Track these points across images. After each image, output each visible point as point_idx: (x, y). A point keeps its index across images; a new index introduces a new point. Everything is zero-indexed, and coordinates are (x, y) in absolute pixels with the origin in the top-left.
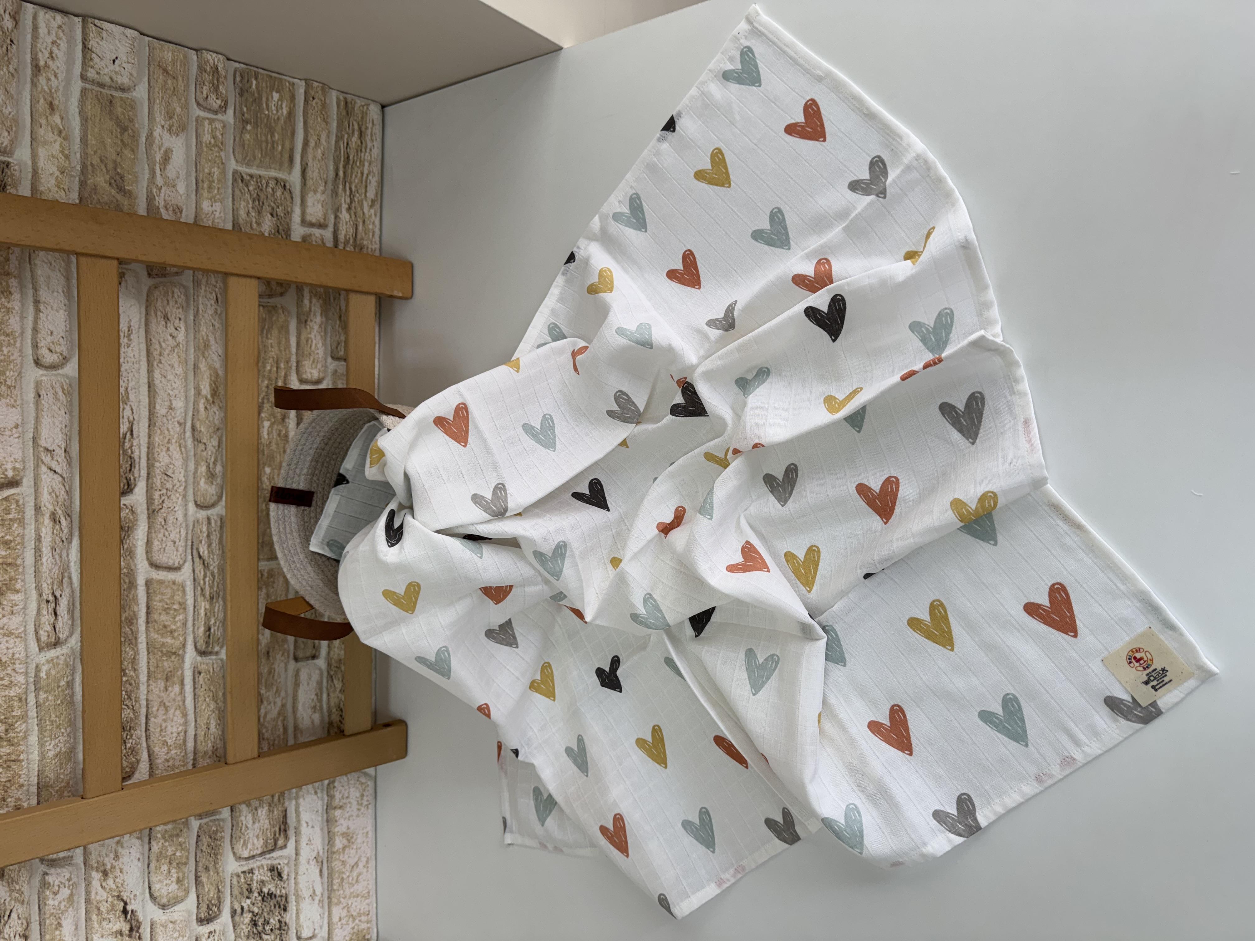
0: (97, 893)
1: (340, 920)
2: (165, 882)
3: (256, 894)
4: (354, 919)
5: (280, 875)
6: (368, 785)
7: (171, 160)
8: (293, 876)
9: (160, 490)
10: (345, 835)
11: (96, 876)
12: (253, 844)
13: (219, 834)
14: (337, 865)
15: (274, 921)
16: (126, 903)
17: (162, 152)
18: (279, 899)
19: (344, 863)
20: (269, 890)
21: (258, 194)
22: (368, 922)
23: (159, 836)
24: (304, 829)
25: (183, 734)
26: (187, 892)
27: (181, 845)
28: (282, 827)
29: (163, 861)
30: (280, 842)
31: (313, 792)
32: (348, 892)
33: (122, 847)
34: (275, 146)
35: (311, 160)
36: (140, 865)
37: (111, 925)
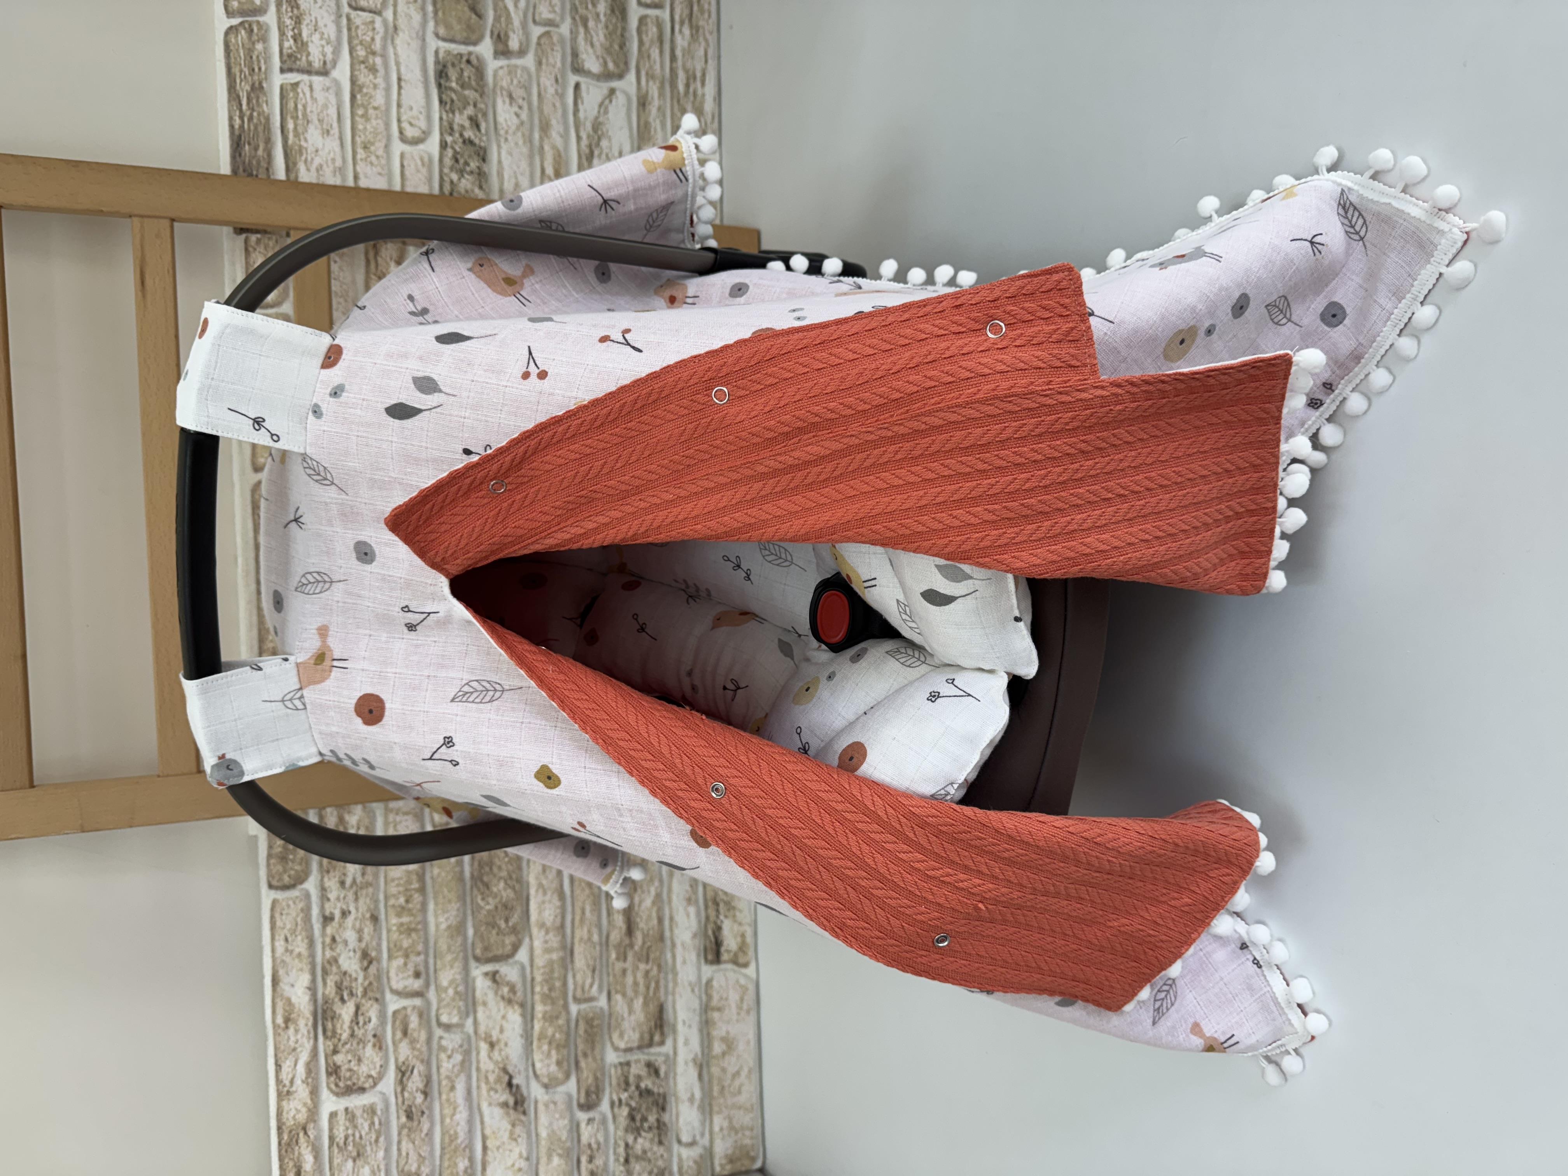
0: (485, 1063)
1: (721, 1129)
2: (546, 1062)
3: (633, 1088)
4: (737, 1133)
5: (657, 1072)
6: (747, 989)
8: (672, 1075)
10: (724, 1040)
11: (484, 1047)
12: (629, 1037)
13: (596, 1023)
14: (715, 1070)
15: (652, 1119)
16: (511, 1077)
18: (656, 1097)
19: (724, 1070)
20: (646, 1086)
22: (752, 1138)
23: (540, 1015)
24: (680, 1027)
25: (559, 917)
26: (567, 1076)
27: (559, 1027)
28: (658, 1023)
29: (543, 1041)
30: (657, 1038)
31: (689, 989)
32: (729, 1102)
33: (507, 1021)
36: (523, 1041)
37: (497, 1096)
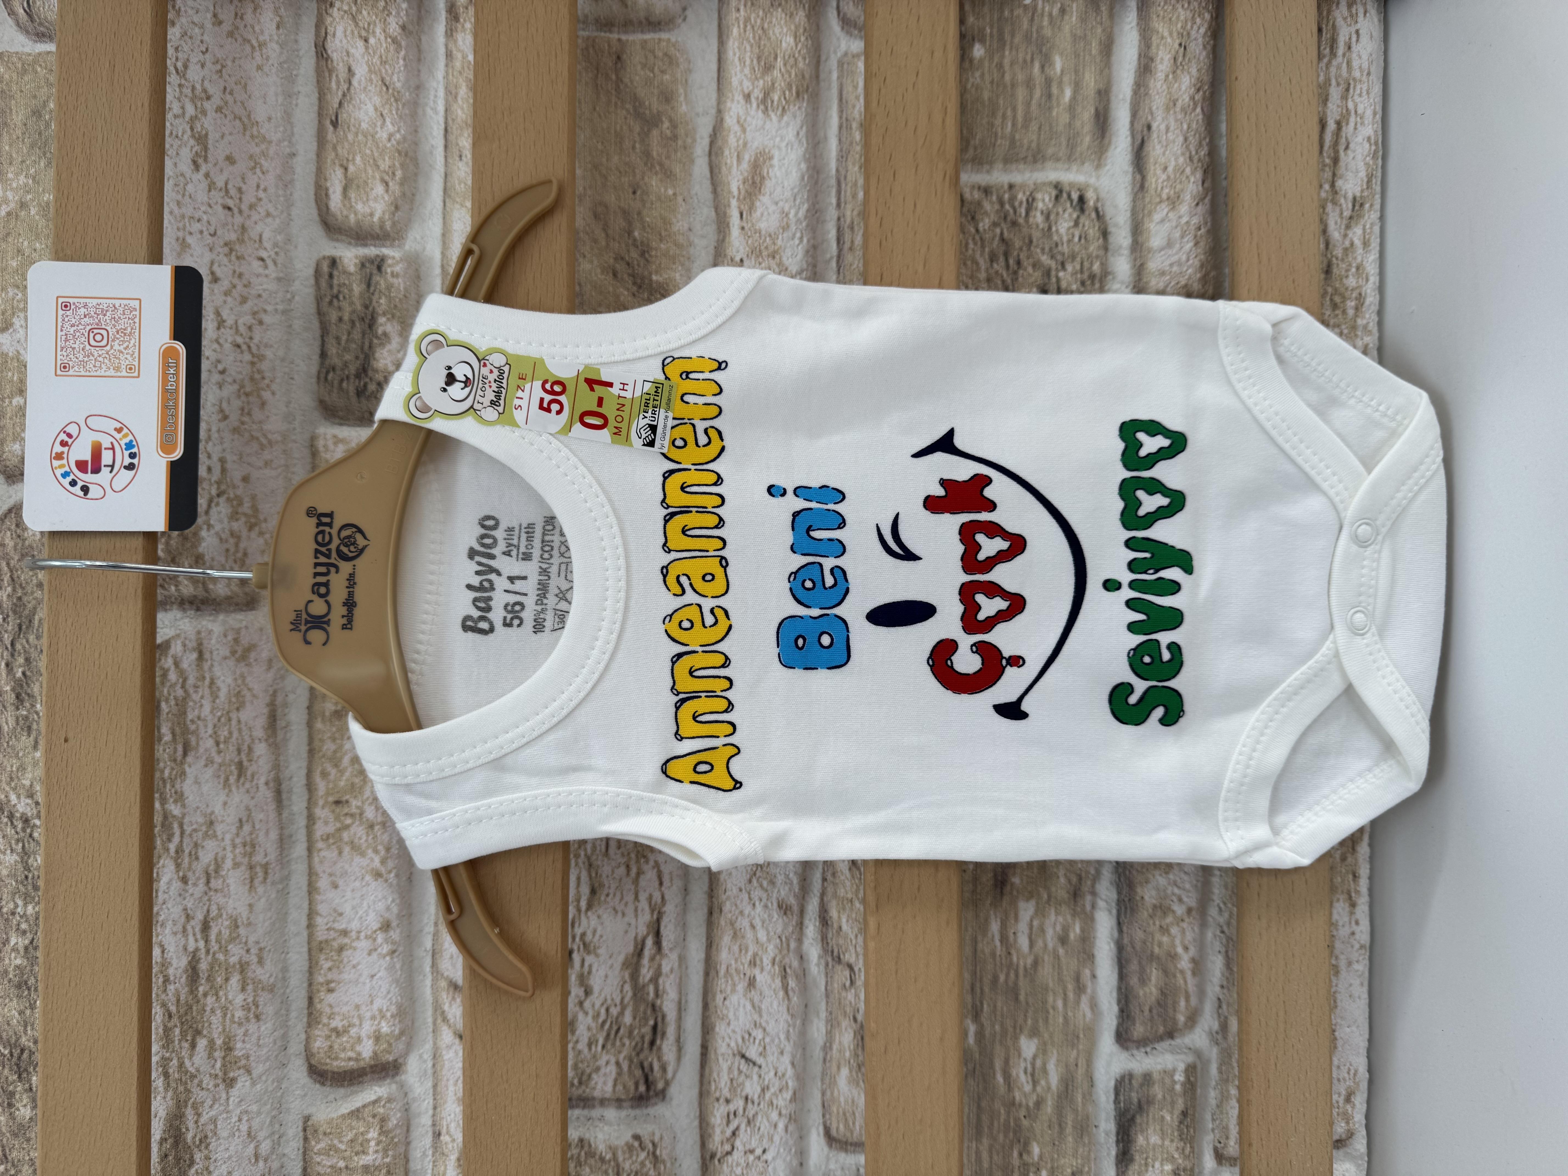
7: (769, 184)
9: (728, 1101)
17: (745, 165)
21: (1002, 239)
34: (1055, 90)
35: (1159, 115)
